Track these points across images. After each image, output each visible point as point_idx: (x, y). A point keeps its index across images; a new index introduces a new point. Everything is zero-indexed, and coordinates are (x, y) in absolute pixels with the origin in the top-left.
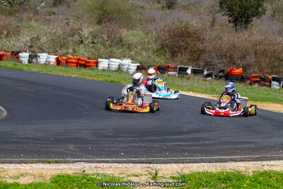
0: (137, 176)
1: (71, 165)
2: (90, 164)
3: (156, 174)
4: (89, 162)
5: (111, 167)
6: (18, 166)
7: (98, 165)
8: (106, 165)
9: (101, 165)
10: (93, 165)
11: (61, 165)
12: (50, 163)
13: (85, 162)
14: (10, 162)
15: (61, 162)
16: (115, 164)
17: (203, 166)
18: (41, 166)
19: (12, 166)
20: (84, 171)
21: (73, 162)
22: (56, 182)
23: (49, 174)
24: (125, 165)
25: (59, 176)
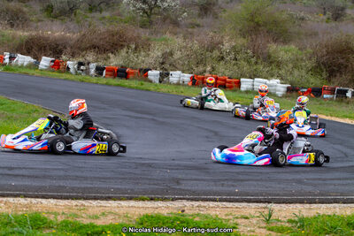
0: (247, 218)
1: (169, 204)
2: (193, 203)
3: (270, 216)
4: (192, 200)
5: (218, 207)
6: (103, 203)
7: (202, 203)
8: (211, 204)
9: (206, 204)
10: (196, 204)
11: (156, 203)
12: (143, 200)
13: (188, 199)
14: (95, 198)
15: (158, 199)
16: (224, 203)
17: (335, 208)
18: (132, 203)
19: (94, 203)
20: (183, 211)
21: (172, 200)
22: (142, 224)
23: (137, 213)
24: (237, 204)
25: (147, 216)
